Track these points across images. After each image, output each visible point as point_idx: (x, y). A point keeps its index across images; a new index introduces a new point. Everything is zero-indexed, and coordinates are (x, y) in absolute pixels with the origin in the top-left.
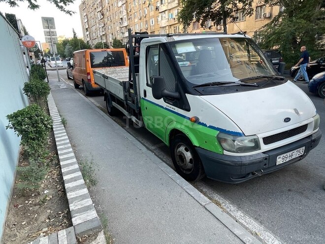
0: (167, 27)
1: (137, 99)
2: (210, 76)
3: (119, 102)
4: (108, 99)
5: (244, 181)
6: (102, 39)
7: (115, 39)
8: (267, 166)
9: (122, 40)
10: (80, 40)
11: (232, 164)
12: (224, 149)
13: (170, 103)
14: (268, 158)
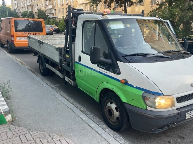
0: (84, 4)
1: (72, 63)
2: (134, 48)
3: (53, 64)
4: (42, 61)
5: (162, 131)
6: (28, 9)
7: (40, 9)
8: (179, 119)
9: (46, 11)
10: (8, 7)
11: (154, 117)
12: (147, 105)
13: (103, 67)
14: (180, 113)
